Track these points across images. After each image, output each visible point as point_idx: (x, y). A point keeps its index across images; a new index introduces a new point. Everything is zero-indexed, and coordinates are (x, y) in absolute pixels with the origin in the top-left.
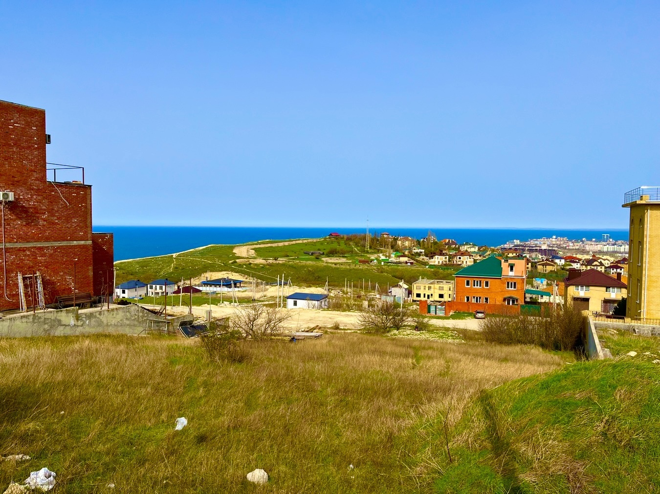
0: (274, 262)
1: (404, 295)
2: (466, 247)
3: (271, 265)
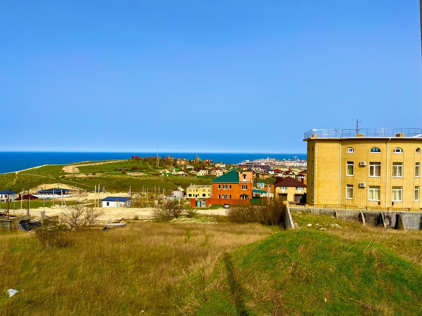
0: (93, 176)
1: (181, 195)
2: (218, 164)
3: (90, 178)
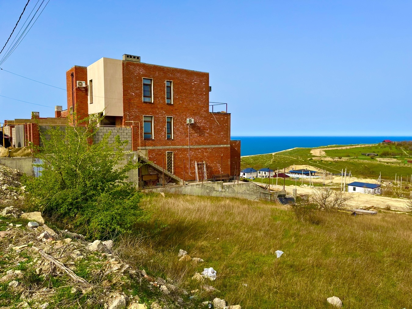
0: (339, 160)
3: (336, 162)
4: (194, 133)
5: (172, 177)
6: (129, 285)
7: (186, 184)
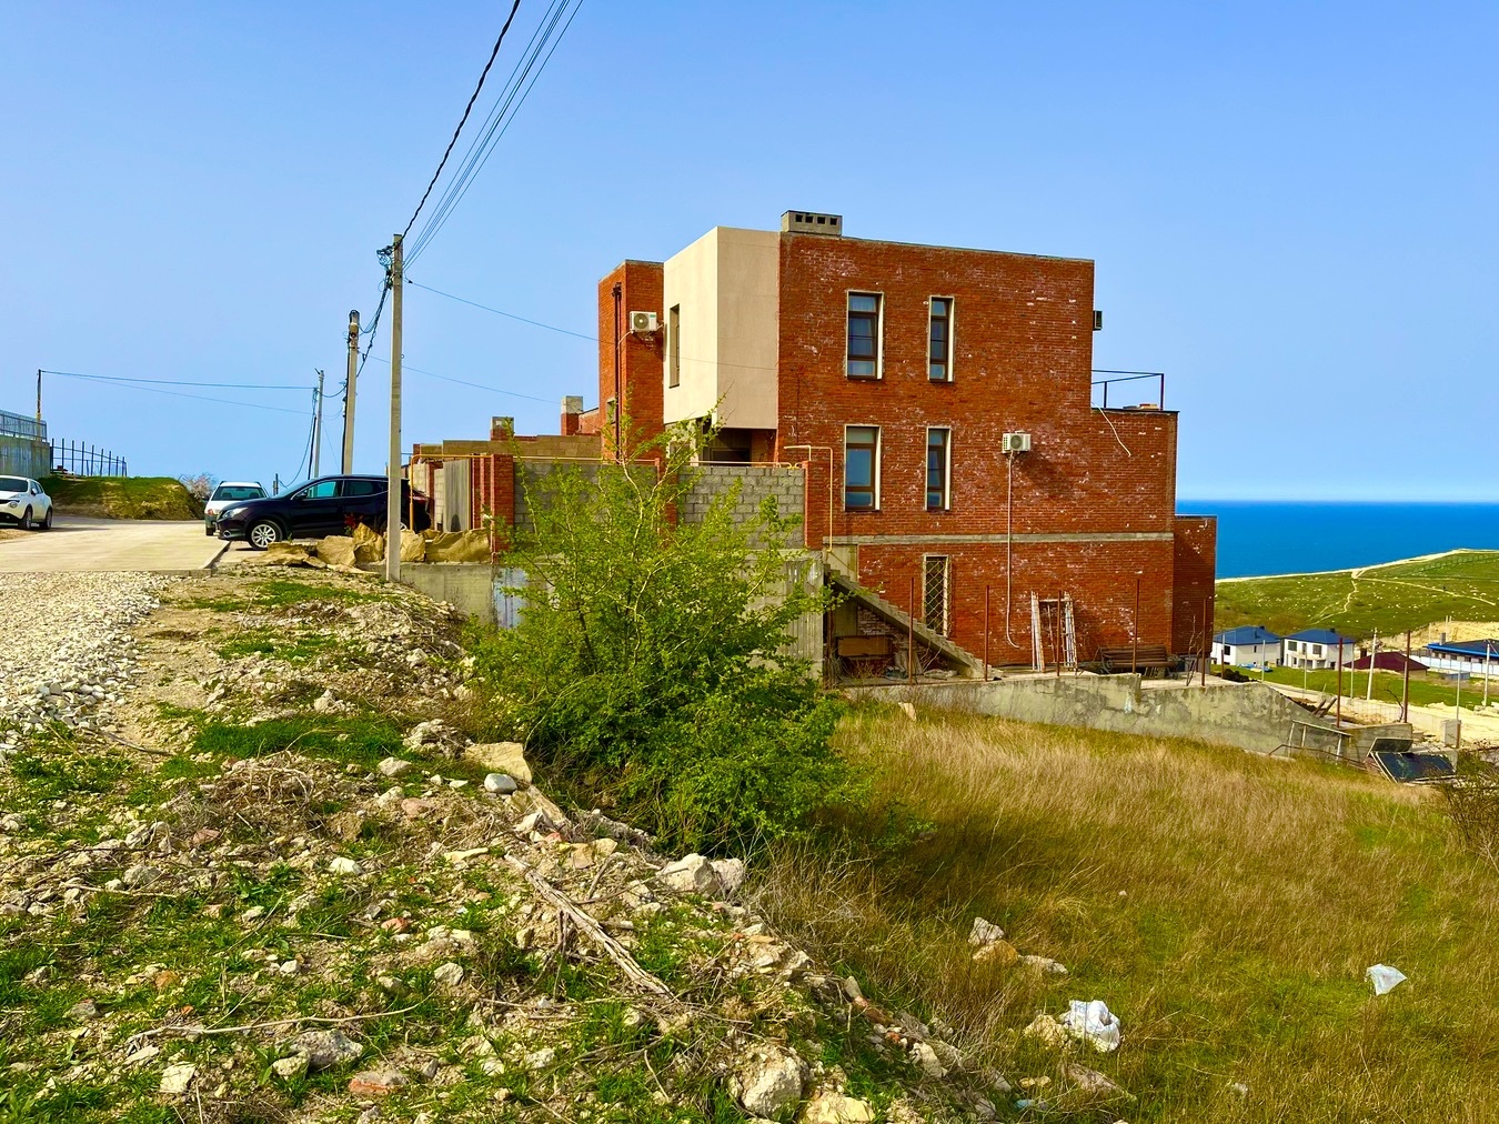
4: (1029, 489)
5: (945, 648)
6: (809, 1024)
7: (996, 679)
